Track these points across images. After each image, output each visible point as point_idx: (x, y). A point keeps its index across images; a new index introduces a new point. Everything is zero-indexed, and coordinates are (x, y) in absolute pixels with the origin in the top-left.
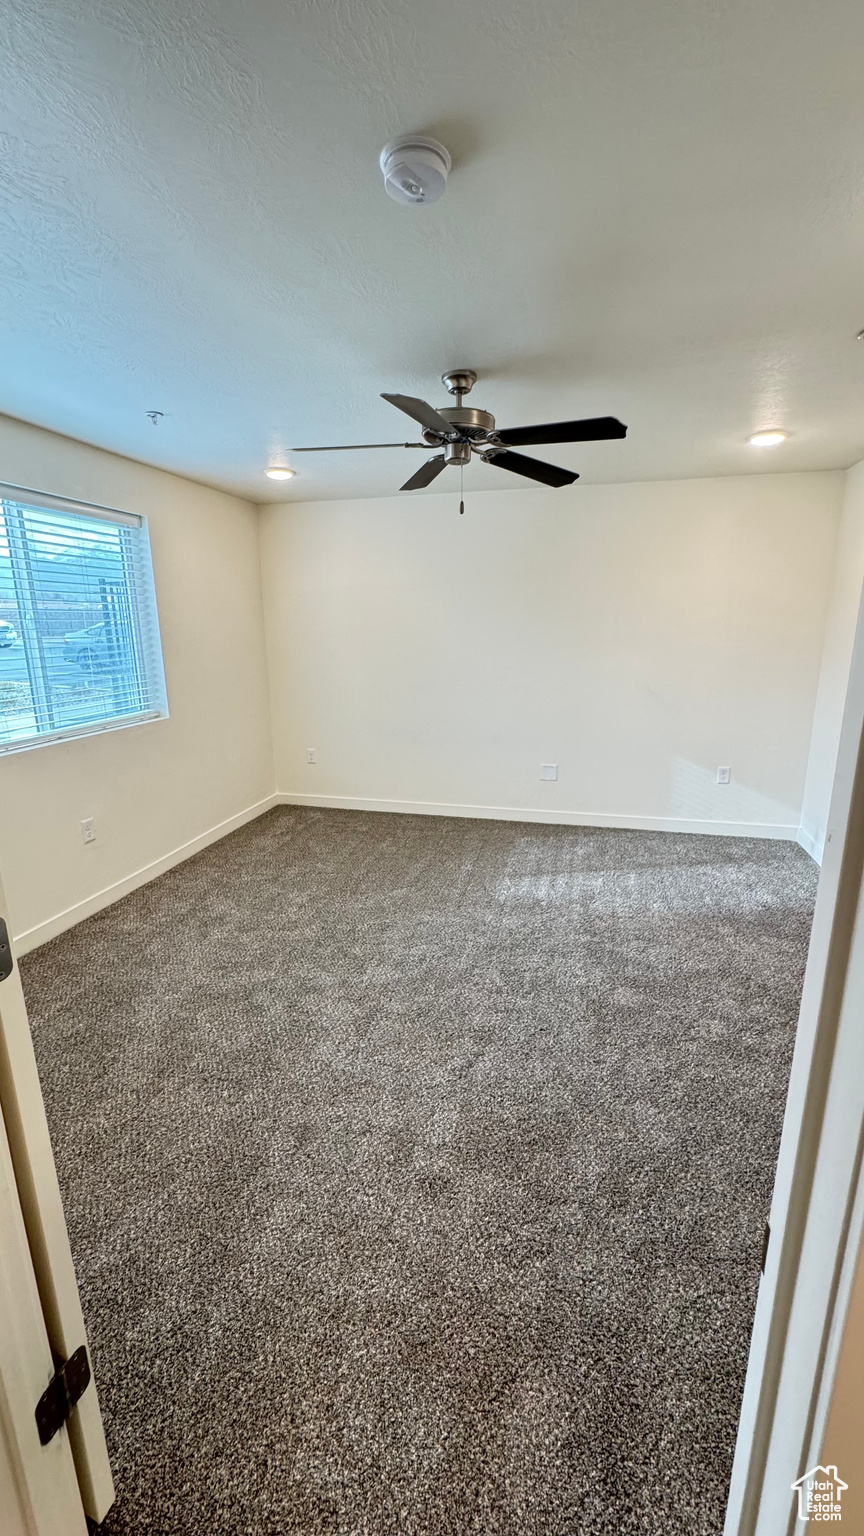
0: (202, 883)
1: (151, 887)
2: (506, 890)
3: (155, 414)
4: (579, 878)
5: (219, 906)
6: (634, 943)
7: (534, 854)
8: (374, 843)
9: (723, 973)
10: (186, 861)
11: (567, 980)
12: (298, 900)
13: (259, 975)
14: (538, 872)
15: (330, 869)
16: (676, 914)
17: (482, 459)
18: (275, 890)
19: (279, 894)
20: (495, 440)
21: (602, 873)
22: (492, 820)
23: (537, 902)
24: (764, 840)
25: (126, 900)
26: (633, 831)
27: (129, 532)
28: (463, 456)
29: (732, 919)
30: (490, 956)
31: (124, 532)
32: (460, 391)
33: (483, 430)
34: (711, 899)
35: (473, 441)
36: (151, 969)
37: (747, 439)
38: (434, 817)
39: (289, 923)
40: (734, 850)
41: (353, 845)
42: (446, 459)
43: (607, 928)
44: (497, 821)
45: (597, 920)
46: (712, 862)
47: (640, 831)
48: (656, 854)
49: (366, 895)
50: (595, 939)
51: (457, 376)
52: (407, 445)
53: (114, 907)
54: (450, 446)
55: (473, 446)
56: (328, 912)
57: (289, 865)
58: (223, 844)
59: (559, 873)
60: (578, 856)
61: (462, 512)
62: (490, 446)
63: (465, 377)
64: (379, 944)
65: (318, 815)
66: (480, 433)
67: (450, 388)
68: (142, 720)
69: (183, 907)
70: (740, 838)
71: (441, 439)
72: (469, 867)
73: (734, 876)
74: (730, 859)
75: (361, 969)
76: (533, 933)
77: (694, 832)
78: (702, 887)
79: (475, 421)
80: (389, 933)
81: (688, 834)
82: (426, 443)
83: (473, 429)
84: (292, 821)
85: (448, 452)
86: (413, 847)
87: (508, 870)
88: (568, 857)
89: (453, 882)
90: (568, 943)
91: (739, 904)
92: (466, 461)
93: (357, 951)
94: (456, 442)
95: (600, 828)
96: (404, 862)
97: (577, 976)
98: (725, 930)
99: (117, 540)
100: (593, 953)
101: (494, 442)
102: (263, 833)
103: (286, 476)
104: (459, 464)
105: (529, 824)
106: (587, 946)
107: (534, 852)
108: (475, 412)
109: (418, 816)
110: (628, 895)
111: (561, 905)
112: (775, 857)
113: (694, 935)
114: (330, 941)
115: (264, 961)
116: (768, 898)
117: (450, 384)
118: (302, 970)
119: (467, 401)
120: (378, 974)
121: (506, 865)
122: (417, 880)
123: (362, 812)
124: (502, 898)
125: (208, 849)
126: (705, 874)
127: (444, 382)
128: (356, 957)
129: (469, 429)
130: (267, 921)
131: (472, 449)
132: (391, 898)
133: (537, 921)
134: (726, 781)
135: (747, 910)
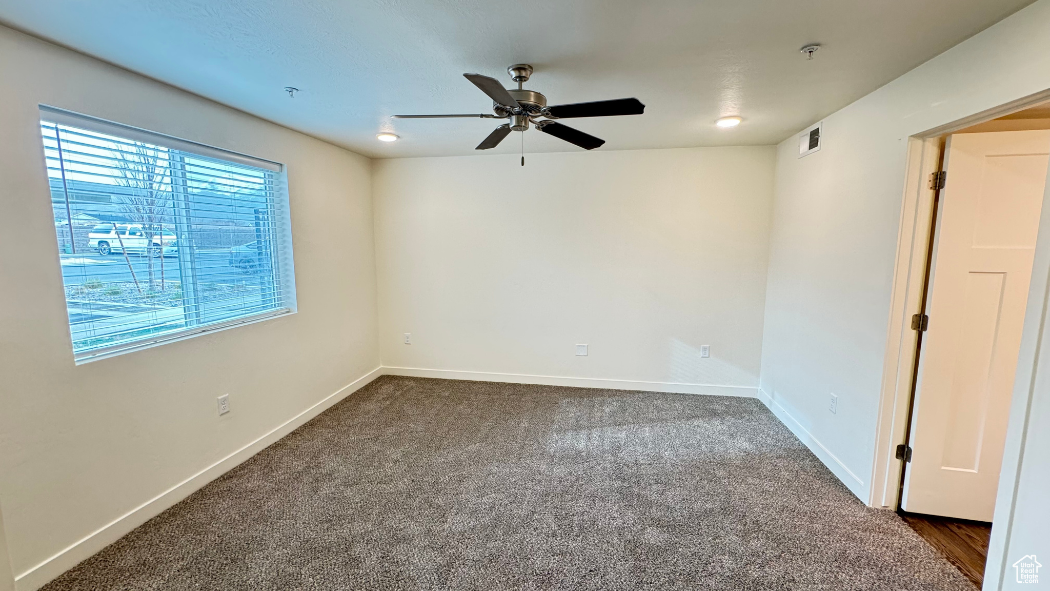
0: (318, 443)
1: (276, 447)
2: (556, 443)
3: (291, 90)
4: (609, 432)
5: (330, 463)
6: (655, 487)
7: (573, 412)
8: (454, 406)
9: (725, 511)
10: (306, 424)
11: (607, 522)
12: (394, 456)
13: (358, 528)
14: (577, 428)
15: (419, 429)
16: (682, 461)
17: (536, 128)
18: (376, 448)
19: (379, 452)
20: (547, 114)
21: (625, 427)
22: (541, 385)
23: (579, 453)
24: (736, 398)
25: (253, 460)
26: (643, 392)
27: (272, 176)
28: (523, 124)
29: (723, 463)
30: (545, 502)
31: (268, 175)
32: (521, 79)
33: (538, 106)
34: (706, 447)
35: (530, 114)
36: (267, 525)
37: (715, 121)
38: (498, 384)
39: (385, 477)
40: (716, 406)
41: (438, 408)
42: (511, 126)
43: (633, 475)
44: (545, 386)
45: (625, 468)
46: (703, 417)
47: (648, 392)
48: (662, 410)
49: (447, 451)
50: (625, 485)
51: (518, 69)
52: (482, 116)
53: (242, 467)
54: (514, 118)
55: (530, 118)
56: (418, 466)
57: (387, 425)
58: (337, 409)
59: (593, 427)
60: (606, 413)
61: (523, 165)
62: (543, 118)
63: (525, 69)
64: (457, 494)
65: (412, 383)
66: (536, 109)
67: (513, 77)
68: (275, 315)
69: (299, 465)
70: (719, 397)
71: (507, 112)
72: (526, 425)
73: (719, 427)
74: (714, 414)
75: (443, 518)
76: (577, 480)
77: (686, 393)
78: (698, 437)
79: (532, 101)
80: (465, 484)
81: (683, 394)
82: (496, 115)
83: (531, 105)
84: (392, 388)
85: (513, 122)
86: (483, 408)
87: (555, 426)
88: (599, 414)
89: (514, 439)
90: (605, 488)
91: (727, 450)
92: (526, 128)
93: (440, 501)
94: (518, 114)
95: (619, 391)
96: (477, 420)
97: (614, 518)
98: (721, 473)
99: (262, 181)
100: (626, 497)
101: (546, 115)
102: (369, 398)
103: (393, 139)
104: (521, 130)
105: (568, 388)
106: (619, 491)
107: (572, 411)
108: (532, 93)
109: (486, 383)
110: (646, 445)
111: (597, 454)
112: (745, 411)
113: (698, 478)
114: (418, 493)
115: (363, 512)
116: (746, 445)
117: (514, 74)
118: (393, 522)
119: (525, 86)
120: (457, 522)
121: (553, 422)
122: (487, 436)
123: (445, 380)
124: (552, 450)
125: (325, 414)
126: (698, 426)
127: (509, 73)
128: (439, 506)
129: (528, 105)
130: (368, 476)
131: (530, 120)
132: (466, 452)
133: (579, 470)
134: (707, 355)
135: (733, 456)
